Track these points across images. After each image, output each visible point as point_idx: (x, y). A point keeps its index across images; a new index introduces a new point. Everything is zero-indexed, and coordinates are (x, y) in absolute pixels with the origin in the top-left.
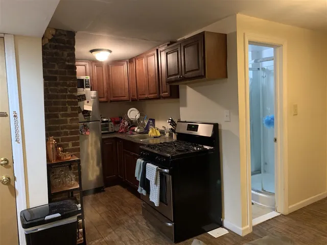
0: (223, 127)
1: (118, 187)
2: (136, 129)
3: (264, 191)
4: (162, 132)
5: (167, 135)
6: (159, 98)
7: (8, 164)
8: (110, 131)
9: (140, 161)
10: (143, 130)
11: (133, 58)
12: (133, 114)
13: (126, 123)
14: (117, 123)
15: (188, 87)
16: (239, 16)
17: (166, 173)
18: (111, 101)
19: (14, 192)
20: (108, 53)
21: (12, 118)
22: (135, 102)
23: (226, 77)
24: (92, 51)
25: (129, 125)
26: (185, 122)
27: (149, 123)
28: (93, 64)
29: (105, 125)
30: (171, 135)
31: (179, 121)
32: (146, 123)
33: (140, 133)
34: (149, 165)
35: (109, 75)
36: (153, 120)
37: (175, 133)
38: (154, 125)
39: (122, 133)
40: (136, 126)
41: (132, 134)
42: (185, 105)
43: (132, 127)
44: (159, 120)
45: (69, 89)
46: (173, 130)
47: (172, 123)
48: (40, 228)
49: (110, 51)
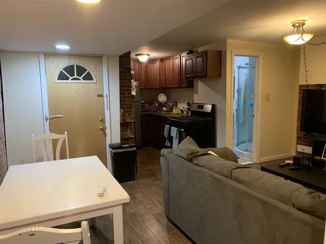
0: (218, 107)
1: (151, 148)
2: (164, 109)
3: (247, 150)
4: (182, 111)
5: (185, 113)
6: (180, 87)
7: (103, 121)
8: (146, 109)
9: (167, 126)
10: (169, 110)
11: (164, 58)
12: (162, 98)
13: (157, 105)
14: (151, 104)
15: (199, 81)
16: (229, 41)
17: (182, 131)
18: (147, 89)
19: (105, 134)
20: (147, 56)
21: (105, 98)
22: (164, 89)
23: (221, 76)
24: (137, 55)
25: (159, 106)
26: (197, 103)
27: (173, 104)
28: (136, 62)
29: (143, 105)
30: (188, 112)
31: (193, 103)
32: (171, 105)
33: (166, 111)
34: (173, 128)
35: (146, 70)
36: (176, 103)
37: (190, 110)
38: (176, 106)
39: (154, 111)
40: (164, 107)
41: (161, 112)
42: (197, 93)
43: (161, 107)
44: (180, 103)
45: (127, 82)
46: (189, 109)
47: (189, 104)
48: (121, 151)
49: (149, 55)
